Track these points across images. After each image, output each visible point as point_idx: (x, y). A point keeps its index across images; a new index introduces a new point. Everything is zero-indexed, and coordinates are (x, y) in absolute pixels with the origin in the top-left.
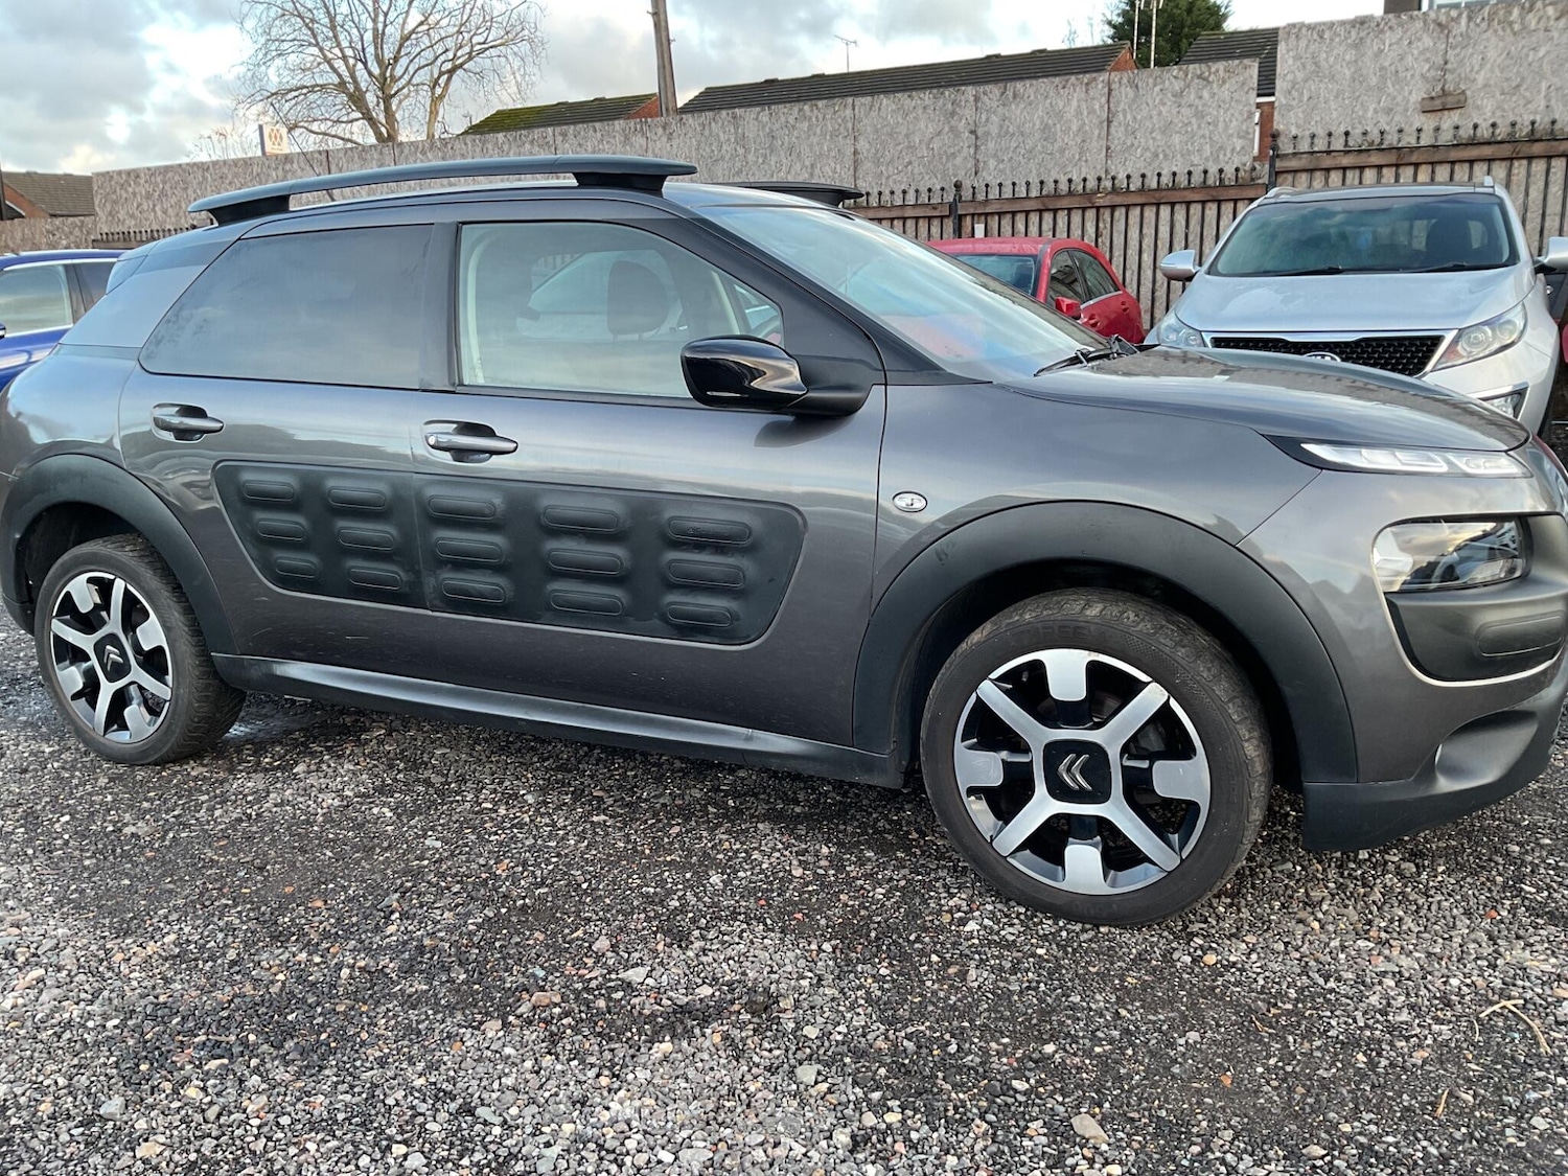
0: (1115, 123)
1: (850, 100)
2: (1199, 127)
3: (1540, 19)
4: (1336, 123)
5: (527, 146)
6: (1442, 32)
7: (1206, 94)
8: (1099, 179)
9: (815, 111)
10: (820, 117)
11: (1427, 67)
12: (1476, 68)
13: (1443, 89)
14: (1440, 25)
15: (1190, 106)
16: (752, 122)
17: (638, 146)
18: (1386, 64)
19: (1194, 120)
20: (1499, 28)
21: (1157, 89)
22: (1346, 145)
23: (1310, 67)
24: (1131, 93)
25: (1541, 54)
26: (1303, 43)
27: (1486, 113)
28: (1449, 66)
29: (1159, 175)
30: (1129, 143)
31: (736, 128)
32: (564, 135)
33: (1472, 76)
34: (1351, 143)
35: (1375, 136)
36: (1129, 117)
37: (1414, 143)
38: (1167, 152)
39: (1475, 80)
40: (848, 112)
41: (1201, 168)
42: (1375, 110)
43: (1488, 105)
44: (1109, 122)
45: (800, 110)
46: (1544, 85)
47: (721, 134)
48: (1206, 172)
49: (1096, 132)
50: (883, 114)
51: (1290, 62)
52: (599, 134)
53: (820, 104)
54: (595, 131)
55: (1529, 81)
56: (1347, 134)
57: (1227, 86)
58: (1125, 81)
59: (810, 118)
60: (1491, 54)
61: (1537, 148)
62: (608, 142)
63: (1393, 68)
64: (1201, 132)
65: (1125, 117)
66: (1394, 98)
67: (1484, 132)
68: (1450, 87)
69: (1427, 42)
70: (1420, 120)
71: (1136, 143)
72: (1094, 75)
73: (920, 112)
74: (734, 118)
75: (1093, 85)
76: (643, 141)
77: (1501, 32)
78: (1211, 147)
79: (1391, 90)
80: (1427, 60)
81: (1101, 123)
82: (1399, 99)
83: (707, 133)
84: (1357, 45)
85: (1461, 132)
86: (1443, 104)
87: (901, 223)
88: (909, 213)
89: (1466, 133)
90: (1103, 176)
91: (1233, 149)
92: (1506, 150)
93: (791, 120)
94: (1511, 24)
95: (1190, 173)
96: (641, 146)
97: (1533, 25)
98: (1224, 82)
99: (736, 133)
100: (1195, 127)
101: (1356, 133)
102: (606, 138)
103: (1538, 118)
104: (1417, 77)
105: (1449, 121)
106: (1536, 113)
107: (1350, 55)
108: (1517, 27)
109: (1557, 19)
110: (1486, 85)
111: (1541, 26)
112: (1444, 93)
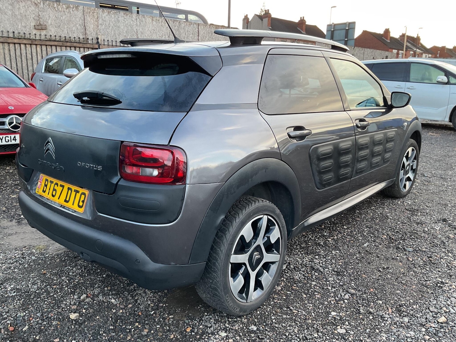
3: (62, 8)
4: (9, 28)
6: (36, 6)
11: (34, 15)
12: (48, 19)
13: (40, 23)
14: (36, 4)
18: (22, 12)
22: (14, 36)
25: (64, 18)
27: (52, 32)
28: (40, 17)
33: (47, 21)
34: (15, 36)
35: (22, 34)
37: (34, 38)
39: (48, 22)
42: (21, 26)
43: (53, 30)
46: (66, 27)
55: (62, 24)
56: (14, 32)
60: (51, 15)
61: (68, 44)
63: (24, 14)
66: (26, 23)
67: (53, 38)
68: (42, 23)
69: (33, 8)
70: (34, 32)
77: (52, 9)
79: (25, 21)
80: (34, 14)
82: (28, 24)
84: (12, 4)
85: (47, 37)
86: (41, 28)
89: (48, 37)
92: (60, 44)
94: (55, 8)
97: (60, 9)
101: (16, 32)
103: (66, 36)
104: (32, 18)
105: (43, 33)
106: (65, 34)
107: (10, 7)
108: (56, 9)
109: (66, 9)
110: (51, 24)
111: (62, 10)
112: (40, 25)
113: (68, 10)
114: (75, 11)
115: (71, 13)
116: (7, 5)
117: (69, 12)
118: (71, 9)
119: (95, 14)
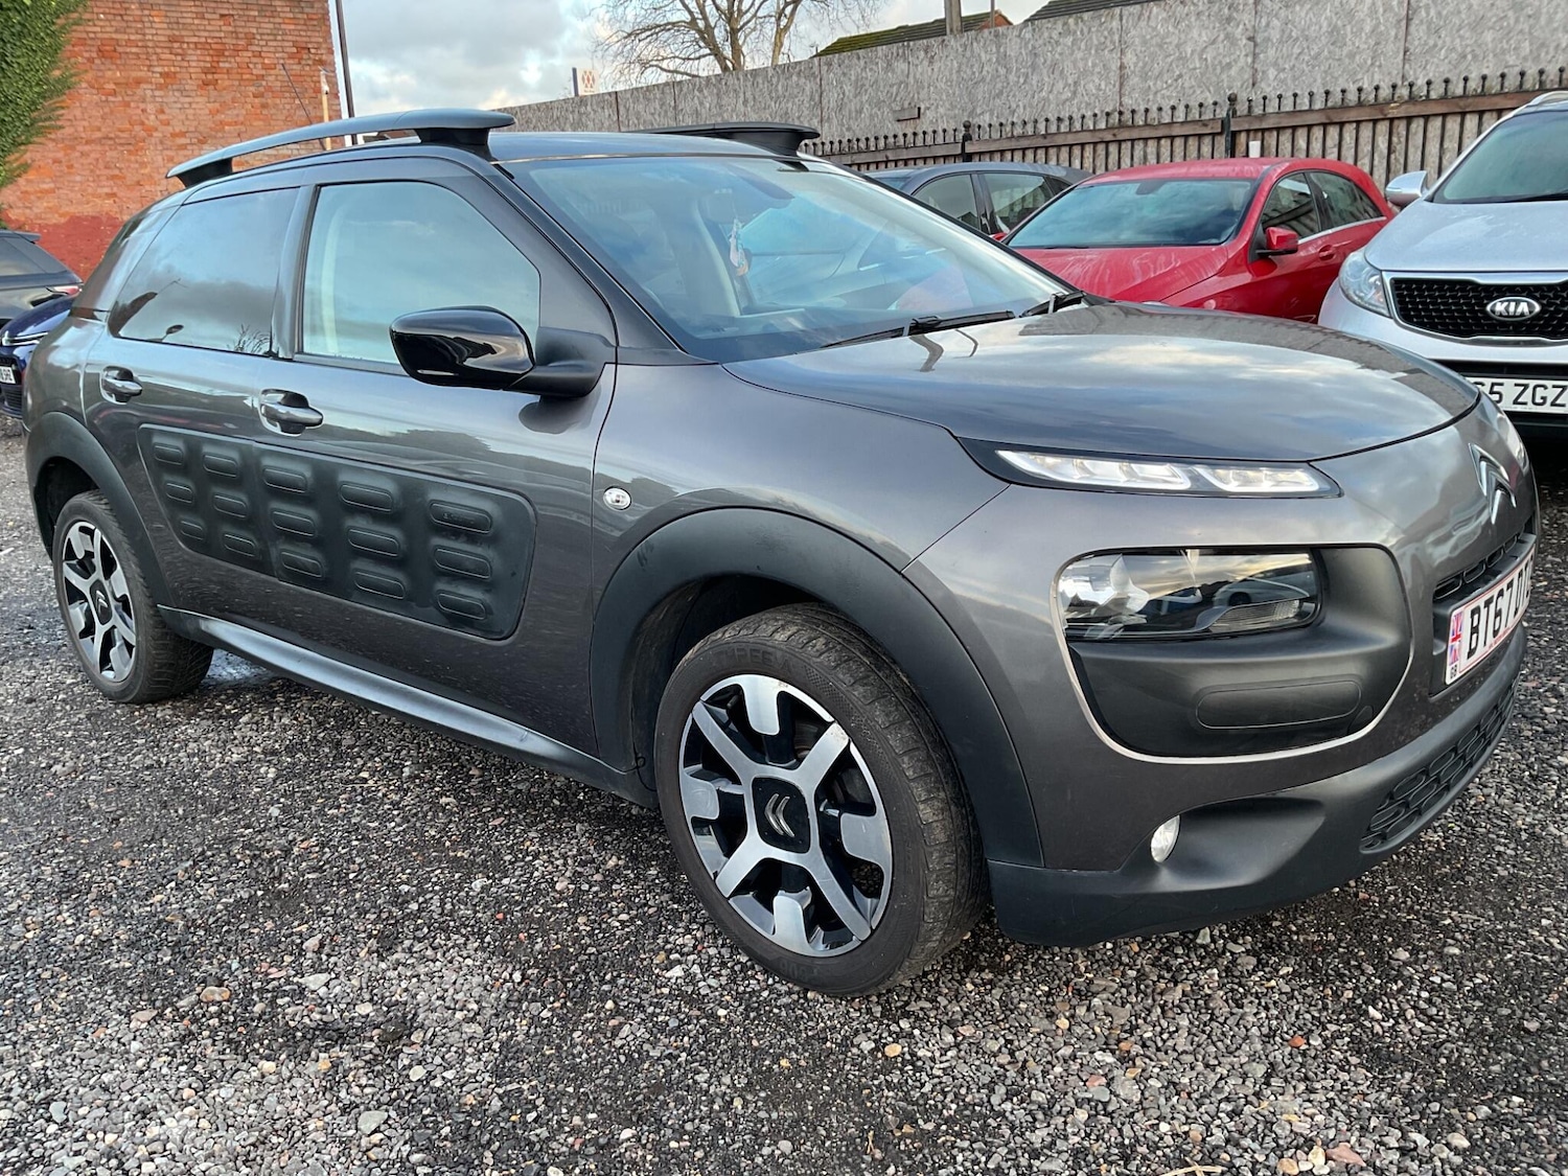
0: (1416, 21)
1: (1117, 10)
2: (1517, 20)
5: (795, 78)
8: (1394, 87)
9: (1080, 24)
10: (1086, 30)
16: (1015, 39)
17: (899, 72)
29: (1466, 79)
30: (1431, 43)
31: (998, 47)
32: (829, 64)
36: (1433, 12)
38: (1478, 51)
40: (1115, 24)
41: (1517, 70)
44: (1409, 20)
45: (1065, 24)
47: (983, 55)
48: (1522, 74)
49: (1393, 33)
50: (1153, 24)
52: (862, 62)
53: (1086, 16)
54: (859, 58)
59: (1075, 32)
62: (871, 70)
64: (1520, 27)
65: (1428, 14)
71: (1440, 43)
73: (1193, 19)
74: (996, 36)
76: (904, 66)
78: (1531, 44)
81: (1399, 21)
83: (968, 54)
87: (1169, 142)
88: (1176, 131)
90: (1400, 83)
91: (1558, 46)
93: (1055, 35)
95: (1503, 76)
96: (902, 72)
99: (998, 51)
100: (1512, 22)
102: (870, 66)
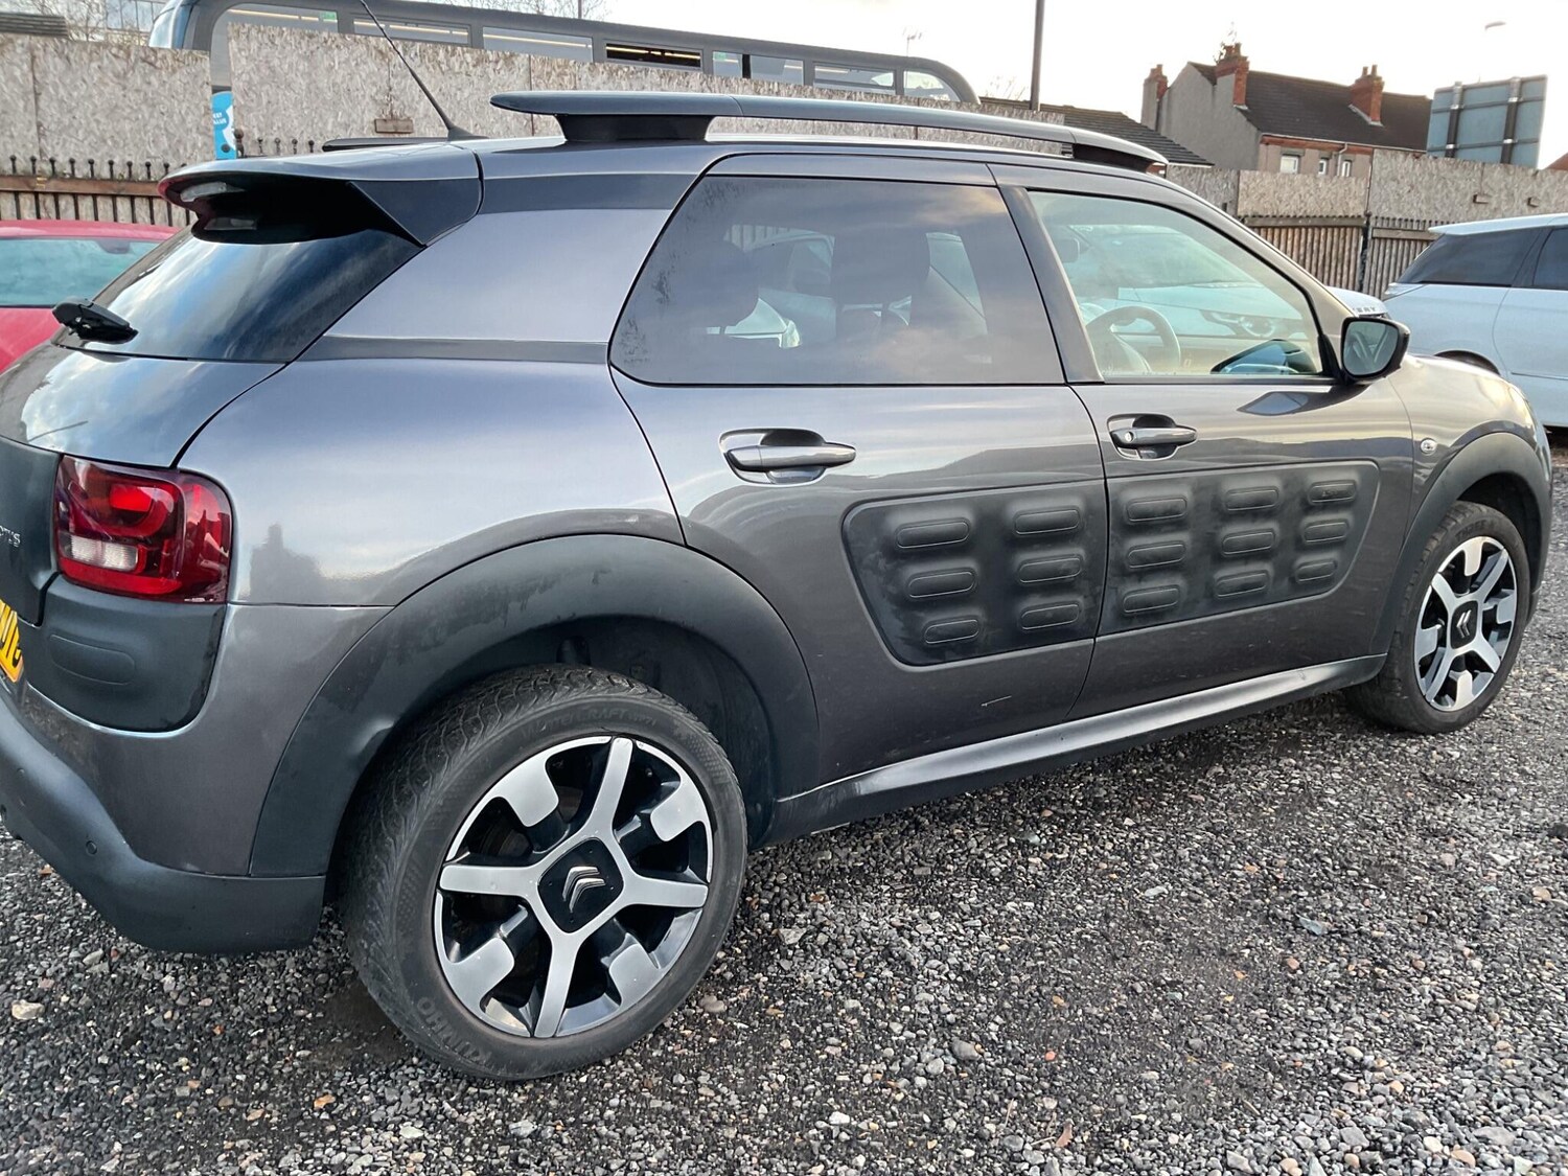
0: (43, 97)
2: (151, 116)
3: (462, 63)
4: (298, 131)
6: (383, 59)
7: (153, 79)
8: (33, 160)
11: (375, 90)
12: (417, 99)
13: (391, 113)
14: (381, 52)
15: (137, 91)
18: (339, 80)
19: (144, 107)
20: (430, 65)
21: (94, 65)
23: (265, 71)
24: (61, 64)
25: (466, 95)
26: (254, 45)
28: (392, 93)
29: (111, 163)
30: (66, 121)
33: (414, 105)
36: (62, 92)
38: (117, 138)
39: (416, 109)
41: (160, 161)
42: (334, 126)
44: (37, 95)
49: (21, 104)
51: (244, 62)
56: (311, 144)
57: (178, 75)
58: (51, 49)
63: (345, 86)
64: (155, 122)
65: (57, 92)
66: (350, 115)
68: (397, 112)
69: (373, 67)
71: (75, 123)
72: (11, 36)
75: (10, 47)
77: (431, 69)
78: (169, 139)
79: (346, 107)
80: (374, 84)
81: (26, 93)
82: (354, 116)
84: (309, 57)
90: (37, 157)
94: (439, 63)
95: (147, 165)
97: (457, 69)
98: (174, 71)
100: (147, 116)
104: (367, 99)
107: (303, 66)
108: (444, 67)
109: (474, 66)
110: (426, 116)
111: (463, 69)
112: (393, 118)
113: (479, 68)
114: (502, 72)
115: (489, 79)
116: (295, 58)
117: (484, 75)
118: (491, 65)
119: (566, 78)
